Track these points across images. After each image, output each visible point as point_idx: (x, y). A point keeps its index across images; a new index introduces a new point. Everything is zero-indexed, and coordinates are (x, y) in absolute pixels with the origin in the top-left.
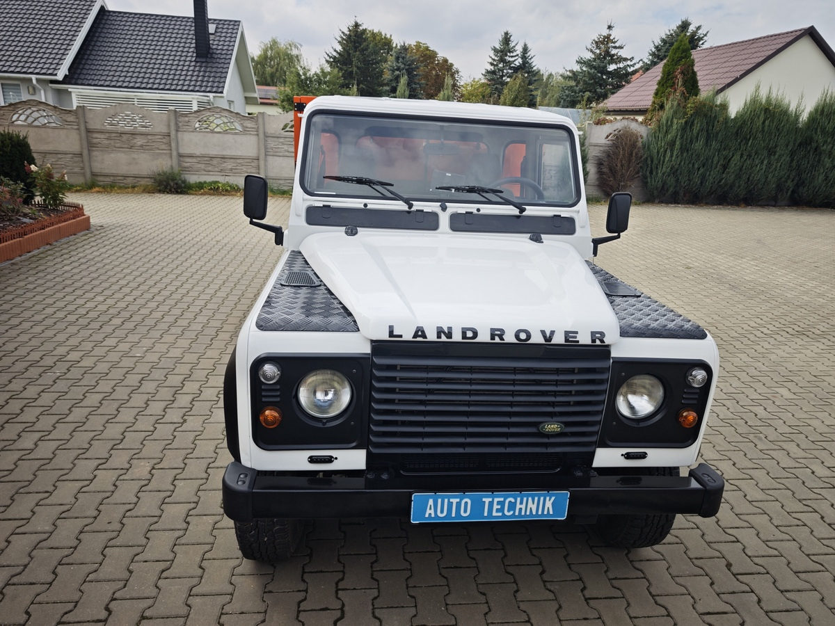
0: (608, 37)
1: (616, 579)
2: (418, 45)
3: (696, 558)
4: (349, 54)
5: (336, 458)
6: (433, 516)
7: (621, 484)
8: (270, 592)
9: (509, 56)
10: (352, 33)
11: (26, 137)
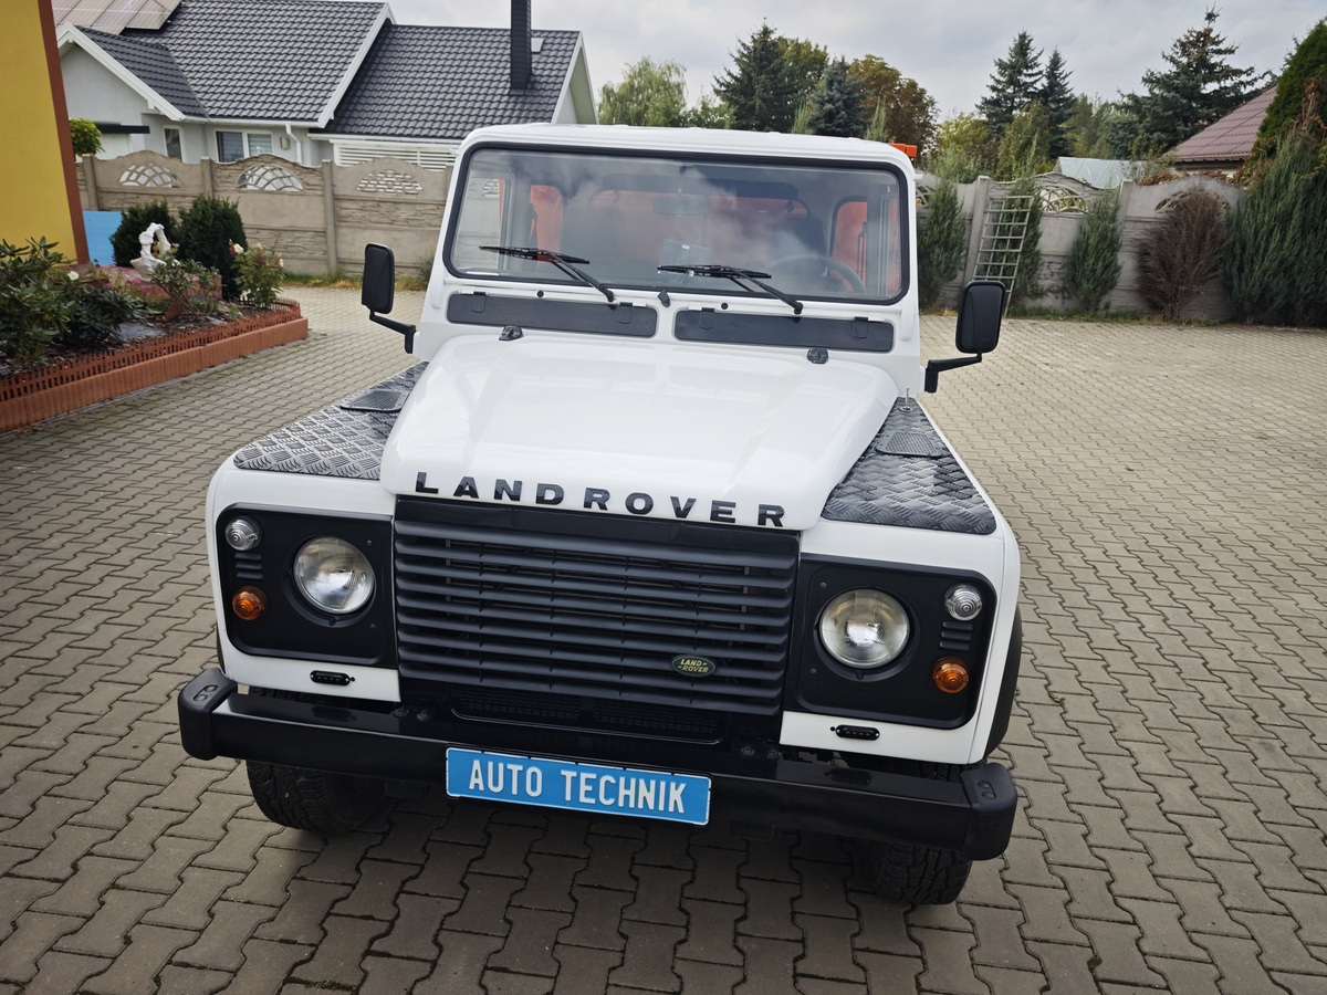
0: (1206, 34)
1: (867, 950)
2: (869, 61)
3: (1036, 940)
4: (750, 79)
5: (353, 679)
6: (481, 788)
7: (833, 779)
8: (303, 879)
9: (1026, 75)
10: (757, 45)
11: (236, 206)
